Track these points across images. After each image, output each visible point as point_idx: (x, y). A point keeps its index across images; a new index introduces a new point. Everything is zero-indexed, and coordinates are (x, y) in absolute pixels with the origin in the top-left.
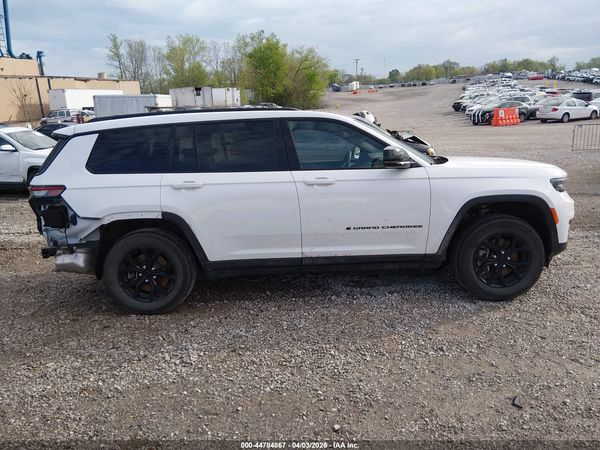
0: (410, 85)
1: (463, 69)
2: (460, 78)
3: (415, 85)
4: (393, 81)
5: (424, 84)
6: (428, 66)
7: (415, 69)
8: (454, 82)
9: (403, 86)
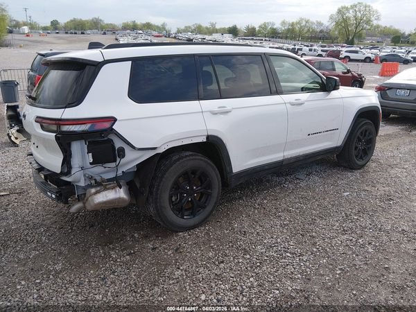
0: (71, 33)
1: (107, 24)
2: (108, 31)
3: (76, 33)
4: (56, 29)
5: (82, 33)
6: (81, 19)
7: (72, 21)
8: (105, 33)
9: (67, 33)
